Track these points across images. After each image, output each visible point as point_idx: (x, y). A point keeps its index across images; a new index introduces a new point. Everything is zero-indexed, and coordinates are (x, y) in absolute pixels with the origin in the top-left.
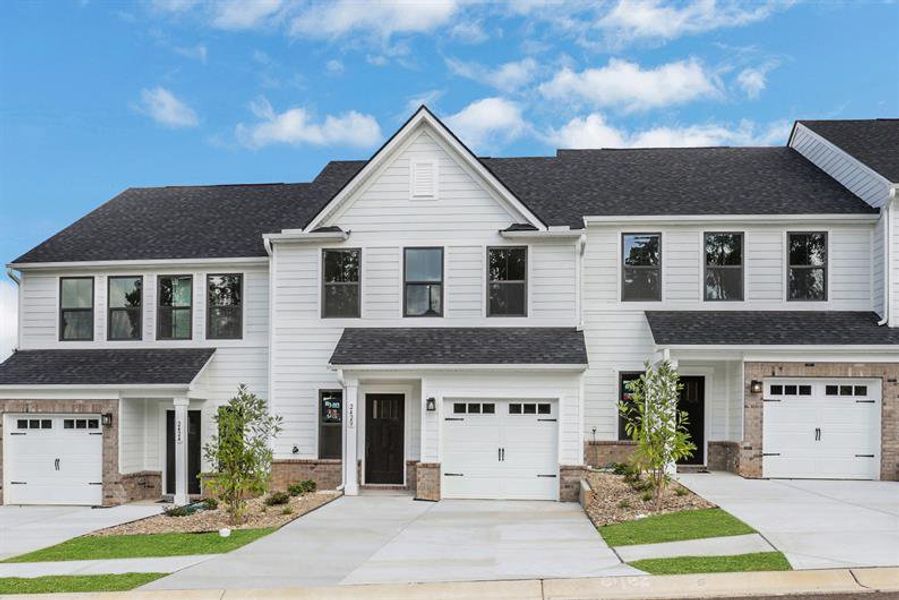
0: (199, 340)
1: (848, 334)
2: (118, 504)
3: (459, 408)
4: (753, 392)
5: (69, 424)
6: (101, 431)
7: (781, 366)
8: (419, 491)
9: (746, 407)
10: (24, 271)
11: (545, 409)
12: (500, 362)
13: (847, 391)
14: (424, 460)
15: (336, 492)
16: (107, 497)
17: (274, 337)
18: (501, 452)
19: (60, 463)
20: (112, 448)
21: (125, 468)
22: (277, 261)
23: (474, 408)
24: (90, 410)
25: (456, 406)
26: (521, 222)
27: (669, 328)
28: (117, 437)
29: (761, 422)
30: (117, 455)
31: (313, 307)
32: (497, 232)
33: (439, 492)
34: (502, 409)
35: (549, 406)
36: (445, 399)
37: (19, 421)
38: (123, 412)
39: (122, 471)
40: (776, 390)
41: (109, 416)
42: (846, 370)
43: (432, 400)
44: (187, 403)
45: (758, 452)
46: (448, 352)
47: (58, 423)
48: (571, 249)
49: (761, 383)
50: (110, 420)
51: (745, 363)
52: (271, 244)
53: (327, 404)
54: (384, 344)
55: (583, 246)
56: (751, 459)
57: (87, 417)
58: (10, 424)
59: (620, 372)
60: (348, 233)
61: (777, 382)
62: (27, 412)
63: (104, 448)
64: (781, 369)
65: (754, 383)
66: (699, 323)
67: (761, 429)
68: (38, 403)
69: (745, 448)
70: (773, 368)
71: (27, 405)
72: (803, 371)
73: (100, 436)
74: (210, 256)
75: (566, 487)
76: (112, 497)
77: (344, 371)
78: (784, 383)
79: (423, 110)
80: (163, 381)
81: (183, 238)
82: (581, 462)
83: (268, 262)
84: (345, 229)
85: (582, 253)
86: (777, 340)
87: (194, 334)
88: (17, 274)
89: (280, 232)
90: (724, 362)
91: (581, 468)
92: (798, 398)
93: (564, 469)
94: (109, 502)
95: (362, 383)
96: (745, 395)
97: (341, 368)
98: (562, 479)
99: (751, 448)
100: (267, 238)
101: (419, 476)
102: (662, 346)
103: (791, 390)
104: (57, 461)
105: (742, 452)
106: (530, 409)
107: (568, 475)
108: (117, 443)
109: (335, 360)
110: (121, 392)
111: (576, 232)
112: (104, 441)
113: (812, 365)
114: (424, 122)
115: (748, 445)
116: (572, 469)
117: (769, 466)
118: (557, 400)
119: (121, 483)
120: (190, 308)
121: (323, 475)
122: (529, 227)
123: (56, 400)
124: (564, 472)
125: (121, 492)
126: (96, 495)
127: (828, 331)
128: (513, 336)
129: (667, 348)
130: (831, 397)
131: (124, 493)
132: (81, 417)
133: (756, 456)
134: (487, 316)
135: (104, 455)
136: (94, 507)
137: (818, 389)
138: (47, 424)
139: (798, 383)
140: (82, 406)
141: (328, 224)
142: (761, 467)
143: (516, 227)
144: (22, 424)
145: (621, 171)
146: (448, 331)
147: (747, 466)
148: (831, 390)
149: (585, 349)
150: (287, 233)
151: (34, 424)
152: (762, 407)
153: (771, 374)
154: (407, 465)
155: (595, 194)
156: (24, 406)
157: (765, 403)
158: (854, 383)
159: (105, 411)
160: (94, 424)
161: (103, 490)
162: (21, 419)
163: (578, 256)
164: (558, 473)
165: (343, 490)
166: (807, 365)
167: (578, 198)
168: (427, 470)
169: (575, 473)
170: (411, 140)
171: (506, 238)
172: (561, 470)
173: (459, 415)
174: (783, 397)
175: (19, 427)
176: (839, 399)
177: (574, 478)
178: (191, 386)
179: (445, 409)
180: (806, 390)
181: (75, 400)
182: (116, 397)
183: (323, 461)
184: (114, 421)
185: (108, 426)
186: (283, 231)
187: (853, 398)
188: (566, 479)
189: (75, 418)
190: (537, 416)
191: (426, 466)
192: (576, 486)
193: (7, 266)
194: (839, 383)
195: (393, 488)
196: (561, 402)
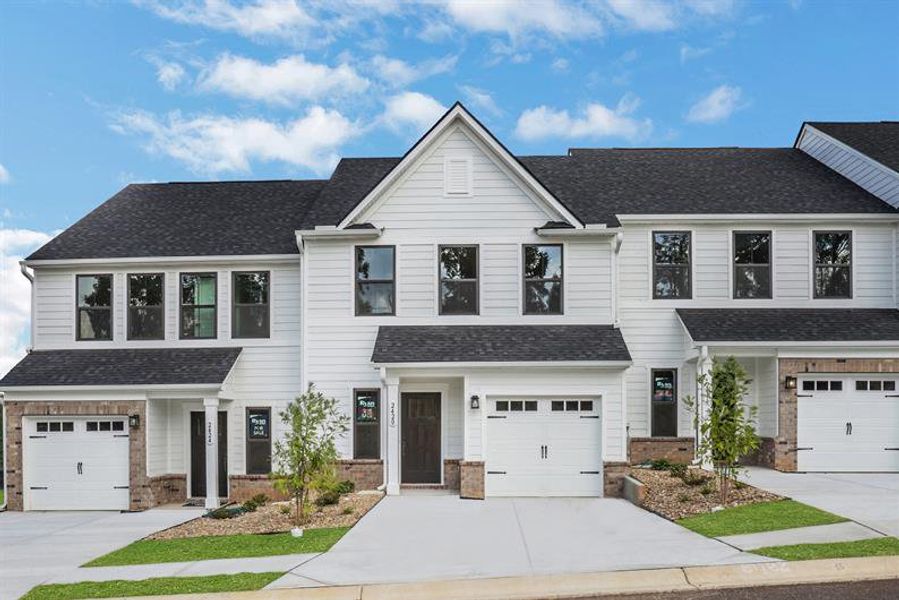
0: (224, 340)
1: (875, 330)
2: (146, 508)
3: (502, 406)
4: (788, 388)
5: (92, 427)
6: (127, 433)
7: (814, 362)
8: (463, 490)
9: (780, 402)
10: (36, 268)
11: (587, 406)
12: (545, 359)
13: (875, 386)
14: (467, 458)
15: (378, 492)
16: (135, 501)
17: (306, 335)
18: (544, 449)
19: (83, 467)
20: (139, 450)
21: (153, 470)
22: (309, 258)
23: (517, 406)
24: (116, 411)
25: (498, 403)
26: (556, 220)
27: (703, 325)
28: (144, 439)
29: (796, 417)
30: (145, 457)
31: (346, 305)
32: (532, 229)
33: (483, 491)
34: (544, 406)
35: (591, 403)
36: (487, 397)
37: (38, 424)
38: (150, 414)
39: (150, 474)
40: (808, 386)
41: (136, 417)
42: (877, 366)
43: (475, 398)
44: (217, 403)
45: (792, 446)
46: (491, 350)
47: (80, 426)
48: (607, 247)
49: (795, 379)
50: (137, 423)
51: (780, 359)
52: (303, 241)
53: (361, 403)
54: (423, 342)
55: (619, 244)
56: (786, 453)
57: (111, 419)
58: (29, 427)
59: (652, 369)
60: (382, 230)
61: (809, 378)
62: (48, 414)
63: (131, 451)
64: (814, 365)
65: (789, 379)
66: (730, 320)
67: (796, 425)
68: (59, 405)
69: (781, 443)
70: (806, 364)
71: (48, 407)
72: (836, 367)
73: (127, 438)
74: (235, 253)
75: (611, 483)
76: (139, 501)
77: (387, 369)
78: (815, 378)
79: (458, 107)
80: (193, 381)
81: (202, 235)
82: (624, 459)
83: (299, 259)
84: (378, 226)
85: (617, 251)
86: (810, 337)
87: (219, 333)
88: (30, 271)
89: (314, 229)
90: (753, 359)
91: (624, 465)
92: (829, 393)
93: (608, 466)
94: (137, 506)
95: (403, 381)
96: (780, 392)
97: (383, 366)
98: (605, 475)
99: (786, 443)
100: (299, 235)
101: (463, 474)
102: (699, 343)
103: (822, 386)
104: (80, 465)
105: (778, 447)
106: (572, 406)
107: (611, 472)
108: (144, 446)
109: (376, 358)
110: (147, 392)
111: (612, 230)
112: (131, 443)
113: (844, 360)
114: (458, 119)
115: (783, 439)
116: (616, 465)
117: (803, 460)
118: (599, 397)
119: (150, 486)
120: (214, 307)
121: (359, 475)
122: (565, 225)
123: (80, 402)
124: (608, 469)
125: (149, 496)
126: (123, 500)
127: (858, 328)
128: (551, 333)
129: (705, 345)
130: (861, 393)
131: (152, 497)
132: (105, 419)
133: (790, 450)
134: (524, 314)
135: (130, 458)
136: (122, 512)
137: (849, 384)
138: (69, 427)
139: (829, 379)
140: (107, 408)
141: (361, 221)
142: (796, 462)
143: (551, 225)
144: (42, 427)
145: (639, 170)
146: (485, 329)
147: (783, 461)
148: (861, 386)
149: (625, 346)
150: (320, 230)
151: (55, 427)
152: (796, 402)
153: (804, 370)
154: (445, 464)
155: (620, 193)
156: (45, 408)
157: (799, 398)
158: (882, 379)
159: (131, 413)
160: (119, 426)
161: (131, 494)
162: (41, 421)
163: (613, 254)
164: (601, 471)
165: (385, 491)
166: (839, 361)
167: (605, 196)
168: (472, 469)
169: (620, 468)
170: (445, 137)
171: (542, 236)
172: (605, 467)
173: (500, 413)
174: (815, 393)
175: (39, 430)
176: (869, 394)
177: (617, 475)
178: (223, 386)
179: (488, 407)
180: (837, 386)
181: (99, 402)
182: (143, 397)
183: (359, 461)
184: (141, 423)
185: (135, 428)
186: (317, 227)
187: (882, 393)
188: (611, 475)
189: (98, 420)
190: (580, 413)
191: (470, 464)
192: (619, 482)
193: (21, 263)
194: (869, 379)
195: (431, 487)
196: (604, 399)
